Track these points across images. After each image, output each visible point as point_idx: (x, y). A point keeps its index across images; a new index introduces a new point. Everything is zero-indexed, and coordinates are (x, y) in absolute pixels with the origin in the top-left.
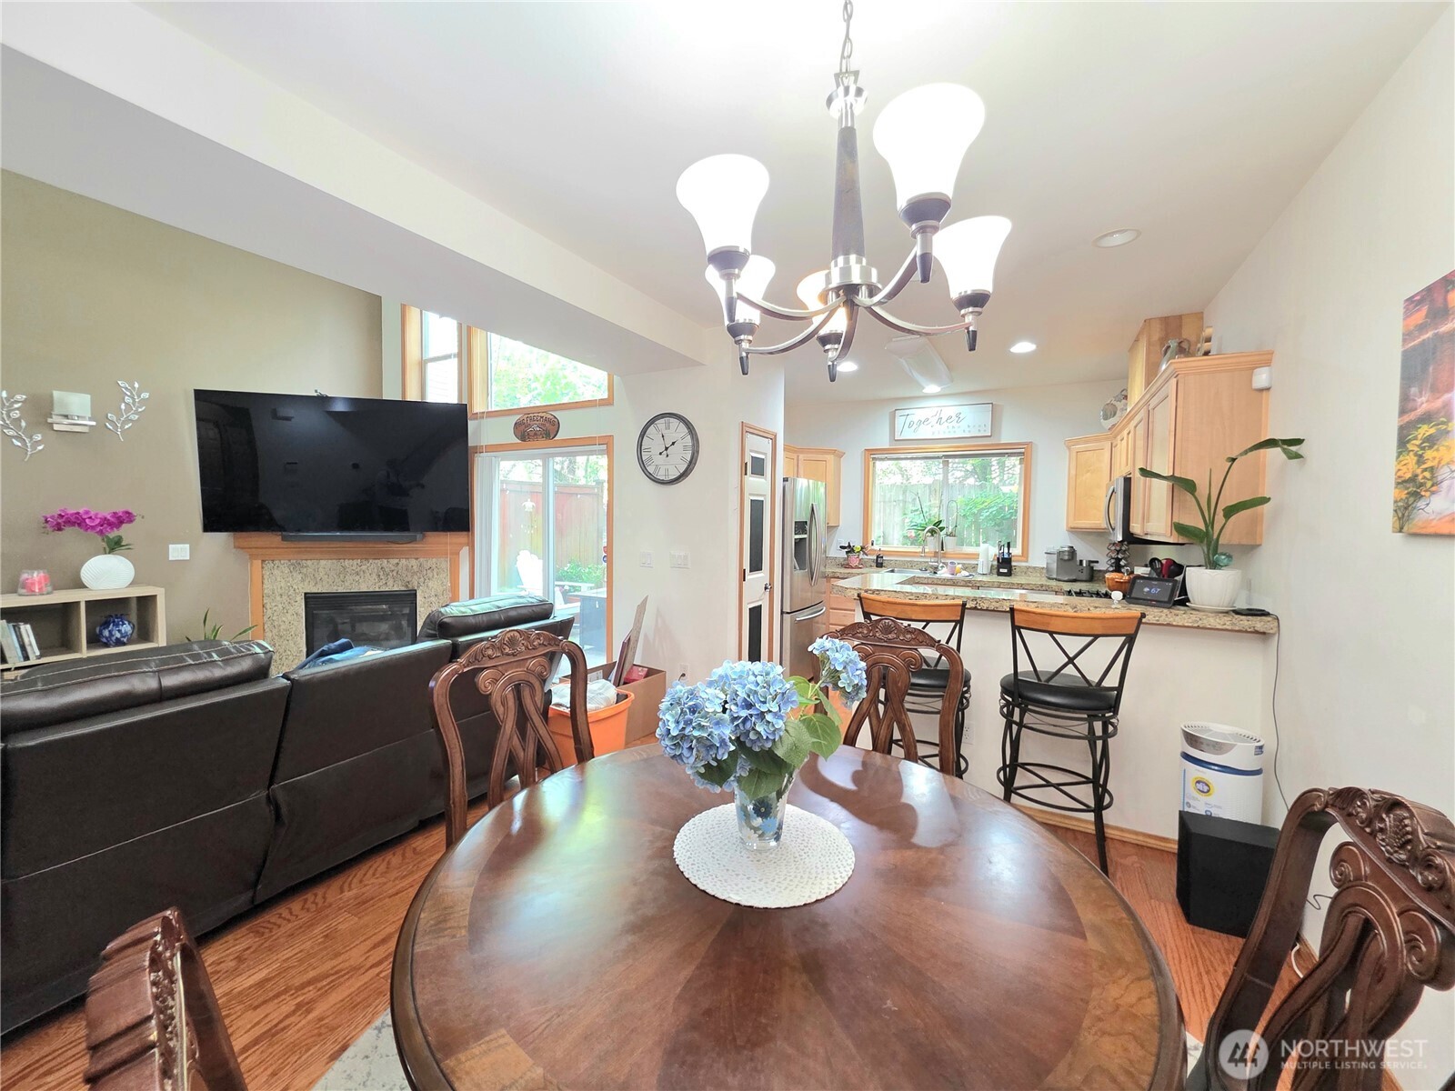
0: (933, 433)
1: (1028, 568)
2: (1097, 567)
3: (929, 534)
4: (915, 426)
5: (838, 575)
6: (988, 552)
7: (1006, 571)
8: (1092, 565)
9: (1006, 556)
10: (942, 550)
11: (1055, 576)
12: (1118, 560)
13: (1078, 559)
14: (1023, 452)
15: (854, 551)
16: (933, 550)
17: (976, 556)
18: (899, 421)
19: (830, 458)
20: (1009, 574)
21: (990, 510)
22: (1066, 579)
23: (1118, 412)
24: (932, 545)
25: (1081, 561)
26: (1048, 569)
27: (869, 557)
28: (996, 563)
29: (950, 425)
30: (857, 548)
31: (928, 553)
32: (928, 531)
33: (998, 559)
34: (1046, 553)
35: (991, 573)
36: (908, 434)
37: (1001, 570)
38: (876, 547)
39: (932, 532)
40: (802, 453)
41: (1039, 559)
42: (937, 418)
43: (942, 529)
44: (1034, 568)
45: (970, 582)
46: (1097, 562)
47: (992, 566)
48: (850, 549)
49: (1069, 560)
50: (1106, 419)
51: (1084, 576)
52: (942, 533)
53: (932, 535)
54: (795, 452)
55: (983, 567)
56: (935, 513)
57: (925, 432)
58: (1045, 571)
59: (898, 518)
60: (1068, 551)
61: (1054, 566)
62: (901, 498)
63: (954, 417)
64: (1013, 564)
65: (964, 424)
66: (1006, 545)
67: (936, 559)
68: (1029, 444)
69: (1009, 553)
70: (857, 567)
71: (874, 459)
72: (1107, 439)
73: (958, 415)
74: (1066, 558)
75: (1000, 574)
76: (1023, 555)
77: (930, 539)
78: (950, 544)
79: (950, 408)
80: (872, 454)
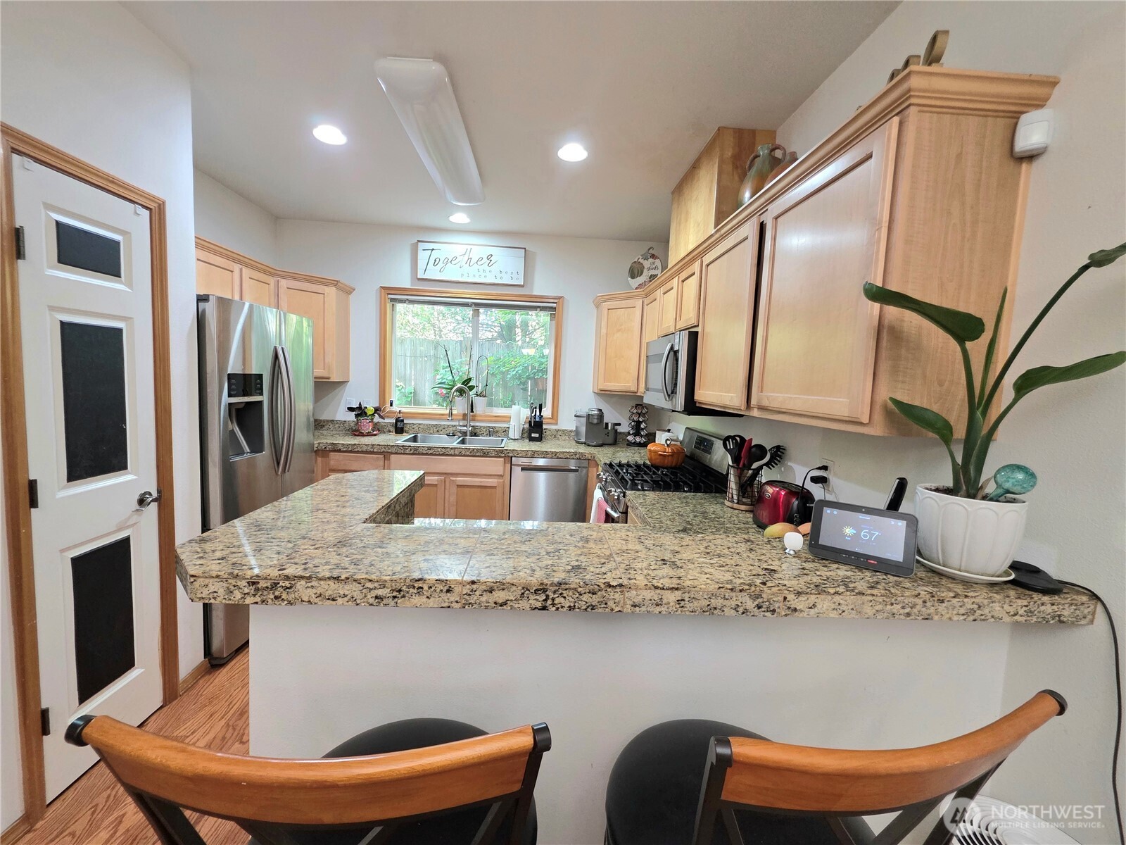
0: (462, 275)
1: (558, 431)
2: (620, 429)
3: (458, 394)
4: (441, 265)
5: (340, 447)
6: (519, 415)
7: (537, 435)
8: (617, 427)
9: (537, 420)
10: (472, 412)
11: (583, 440)
12: (639, 423)
13: (605, 421)
14: (553, 307)
15: (366, 414)
16: (461, 412)
17: (507, 419)
18: (423, 256)
19: (331, 291)
20: (539, 439)
21: (517, 370)
22: (594, 444)
23: (645, 271)
24: (460, 407)
25: (607, 424)
26: (577, 432)
27: (387, 420)
28: (527, 426)
29: (481, 268)
30: (370, 410)
31: (456, 415)
32: (457, 390)
33: (530, 422)
34: (576, 416)
35: (522, 438)
36: (433, 273)
37: (533, 435)
38: (396, 408)
39: (461, 392)
40: (284, 277)
41: (568, 422)
42: (466, 258)
43: (471, 388)
44: (563, 431)
45: (502, 452)
46: (619, 424)
47: (524, 429)
48: (360, 412)
49: (597, 424)
50: (633, 277)
51: (610, 439)
52: (471, 393)
53: (461, 395)
54: (273, 275)
55: (514, 432)
56: (463, 368)
57: (451, 274)
58: (573, 434)
59: (429, 376)
60: (598, 415)
61: (583, 429)
62: (432, 353)
63: (485, 259)
64: (544, 427)
65: (495, 268)
66: (538, 408)
67: (465, 423)
68: (560, 298)
69: (541, 416)
70: (369, 434)
71: (392, 300)
72: (638, 297)
73: (489, 257)
74: (595, 421)
75: (532, 439)
76: (552, 418)
77: (458, 399)
78: (480, 404)
79: (479, 248)
80: (392, 295)
